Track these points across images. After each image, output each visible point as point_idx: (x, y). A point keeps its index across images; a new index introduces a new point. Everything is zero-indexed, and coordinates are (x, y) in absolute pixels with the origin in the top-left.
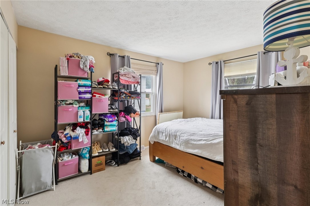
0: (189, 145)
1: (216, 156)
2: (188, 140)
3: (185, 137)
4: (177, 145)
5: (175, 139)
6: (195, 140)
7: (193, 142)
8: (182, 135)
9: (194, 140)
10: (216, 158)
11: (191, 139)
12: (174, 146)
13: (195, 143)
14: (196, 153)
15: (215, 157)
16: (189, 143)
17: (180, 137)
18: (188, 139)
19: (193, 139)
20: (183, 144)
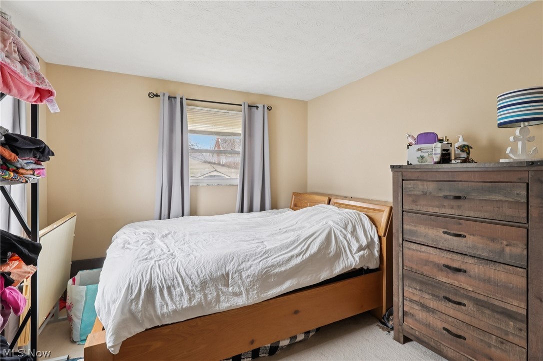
0: (270, 280)
1: (319, 274)
2: (268, 270)
3: (255, 267)
4: (236, 299)
5: (227, 285)
6: (281, 263)
7: (278, 270)
8: (243, 265)
9: (279, 265)
10: (322, 278)
11: (272, 266)
12: (228, 305)
13: (283, 269)
14: (290, 287)
15: (320, 277)
16: (270, 276)
17: (240, 274)
18: (265, 269)
19: (276, 263)
20: (254, 285)
